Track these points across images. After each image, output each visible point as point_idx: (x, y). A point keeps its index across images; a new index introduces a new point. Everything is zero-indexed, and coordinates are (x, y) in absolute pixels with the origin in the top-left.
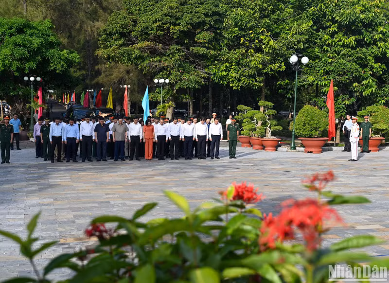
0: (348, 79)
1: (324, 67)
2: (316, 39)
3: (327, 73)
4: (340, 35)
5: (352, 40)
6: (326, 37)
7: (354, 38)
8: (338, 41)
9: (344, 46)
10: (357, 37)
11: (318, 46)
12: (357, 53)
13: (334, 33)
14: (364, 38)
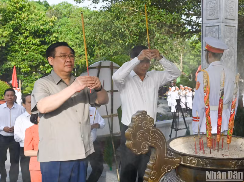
0: (36, 64)
1: (21, 57)
2: (16, 40)
3: (24, 60)
4: (31, 38)
5: (37, 41)
6: (22, 39)
7: (38, 40)
8: (29, 42)
9: (33, 44)
10: (41, 39)
11: (18, 44)
12: (41, 48)
13: (27, 37)
14: (45, 40)
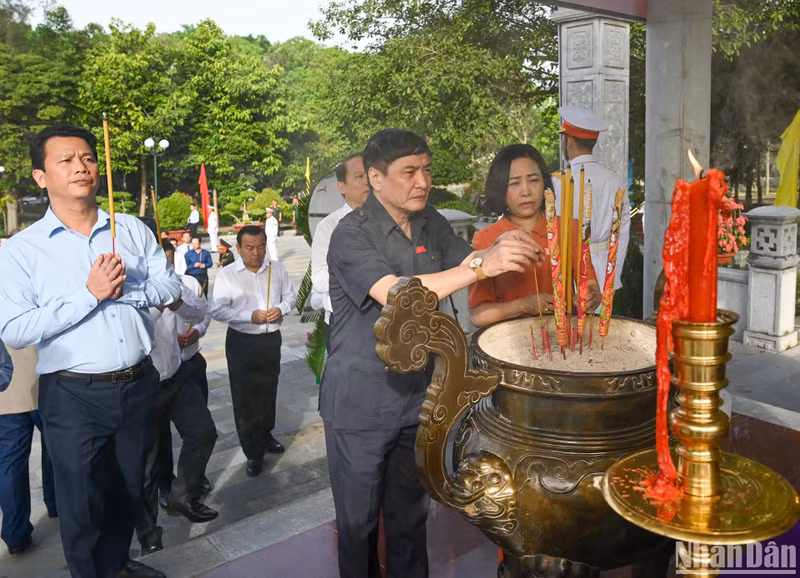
0: (245, 157)
1: (216, 145)
2: (206, 112)
3: (221, 151)
4: (233, 107)
5: (246, 113)
6: (216, 110)
7: (248, 111)
8: (231, 115)
9: (237, 120)
10: (253, 110)
11: (209, 121)
12: (255, 127)
13: (226, 106)
14: (261, 111)
